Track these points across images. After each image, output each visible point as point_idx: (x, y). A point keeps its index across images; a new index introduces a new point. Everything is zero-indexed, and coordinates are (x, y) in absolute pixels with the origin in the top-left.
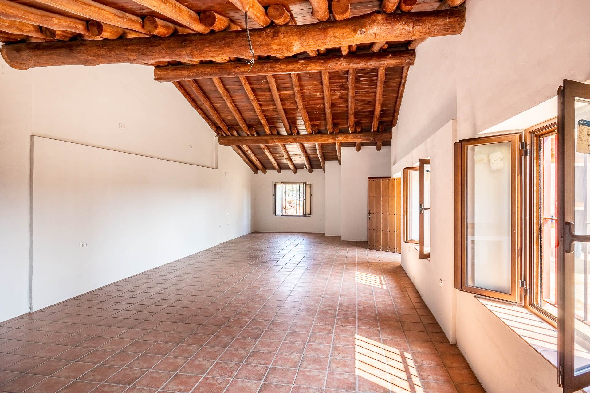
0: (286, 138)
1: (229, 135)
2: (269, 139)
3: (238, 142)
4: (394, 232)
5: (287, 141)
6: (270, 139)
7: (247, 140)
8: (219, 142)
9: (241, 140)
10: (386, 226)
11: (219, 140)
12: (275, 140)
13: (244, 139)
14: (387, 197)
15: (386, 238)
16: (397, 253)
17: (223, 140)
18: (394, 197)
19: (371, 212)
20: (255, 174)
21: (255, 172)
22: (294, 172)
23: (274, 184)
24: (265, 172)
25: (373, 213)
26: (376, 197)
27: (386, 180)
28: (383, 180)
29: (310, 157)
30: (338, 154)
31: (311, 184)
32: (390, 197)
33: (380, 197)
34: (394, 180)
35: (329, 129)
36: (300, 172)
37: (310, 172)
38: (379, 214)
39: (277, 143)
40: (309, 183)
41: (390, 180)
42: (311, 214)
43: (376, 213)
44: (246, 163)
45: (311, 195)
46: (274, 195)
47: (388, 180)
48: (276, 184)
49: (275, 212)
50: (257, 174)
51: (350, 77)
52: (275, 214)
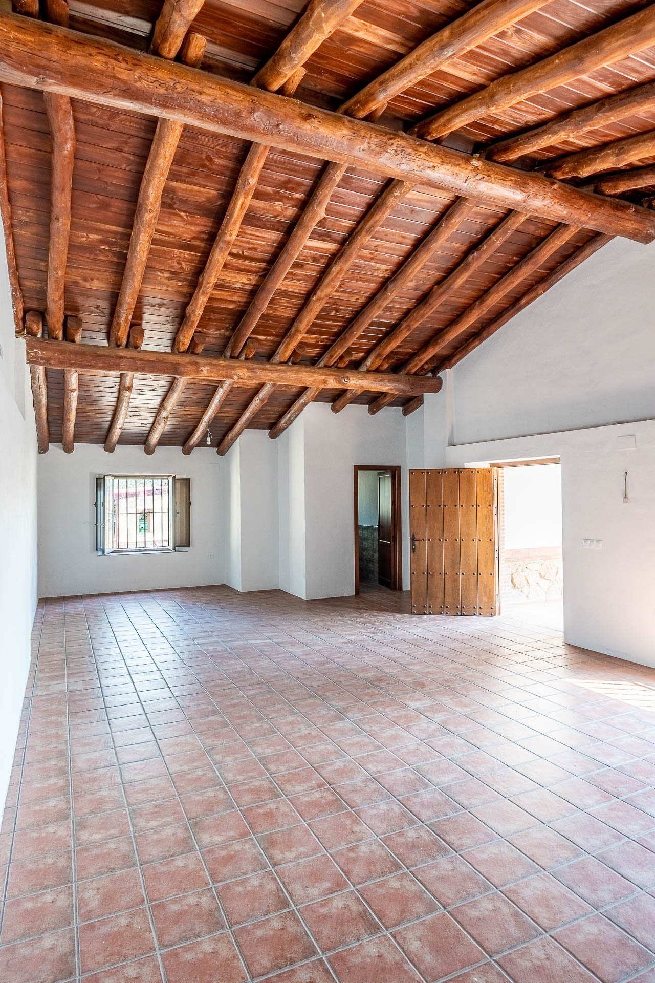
0: (231, 366)
1: (56, 339)
2: (187, 363)
3: (93, 360)
4: (474, 574)
6: (190, 363)
7: (121, 357)
8: (28, 353)
9: (104, 356)
10: (455, 563)
11: (29, 347)
12: (204, 366)
13: (112, 354)
14: (456, 506)
15: (456, 589)
16: (480, 615)
17: (42, 350)
18: (473, 506)
19: (416, 538)
20: (39, 453)
21: (43, 449)
22: (149, 451)
23: (97, 479)
24: (68, 449)
25: (423, 540)
26: (429, 506)
27: (453, 473)
28: (445, 472)
29: (215, 419)
30: (289, 416)
31: (189, 479)
32: (462, 506)
33: (440, 506)
34: (472, 472)
35: (335, 356)
36: (161, 451)
37: (187, 452)
38: (437, 541)
39: (207, 375)
40: (185, 477)
41: (461, 472)
42: (189, 546)
43: (429, 540)
44: (36, 424)
45: (190, 503)
46: (96, 505)
47: (457, 471)
48: (104, 477)
49: (98, 547)
50: (44, 452)
51: (498, 240)
52: (100, 551)
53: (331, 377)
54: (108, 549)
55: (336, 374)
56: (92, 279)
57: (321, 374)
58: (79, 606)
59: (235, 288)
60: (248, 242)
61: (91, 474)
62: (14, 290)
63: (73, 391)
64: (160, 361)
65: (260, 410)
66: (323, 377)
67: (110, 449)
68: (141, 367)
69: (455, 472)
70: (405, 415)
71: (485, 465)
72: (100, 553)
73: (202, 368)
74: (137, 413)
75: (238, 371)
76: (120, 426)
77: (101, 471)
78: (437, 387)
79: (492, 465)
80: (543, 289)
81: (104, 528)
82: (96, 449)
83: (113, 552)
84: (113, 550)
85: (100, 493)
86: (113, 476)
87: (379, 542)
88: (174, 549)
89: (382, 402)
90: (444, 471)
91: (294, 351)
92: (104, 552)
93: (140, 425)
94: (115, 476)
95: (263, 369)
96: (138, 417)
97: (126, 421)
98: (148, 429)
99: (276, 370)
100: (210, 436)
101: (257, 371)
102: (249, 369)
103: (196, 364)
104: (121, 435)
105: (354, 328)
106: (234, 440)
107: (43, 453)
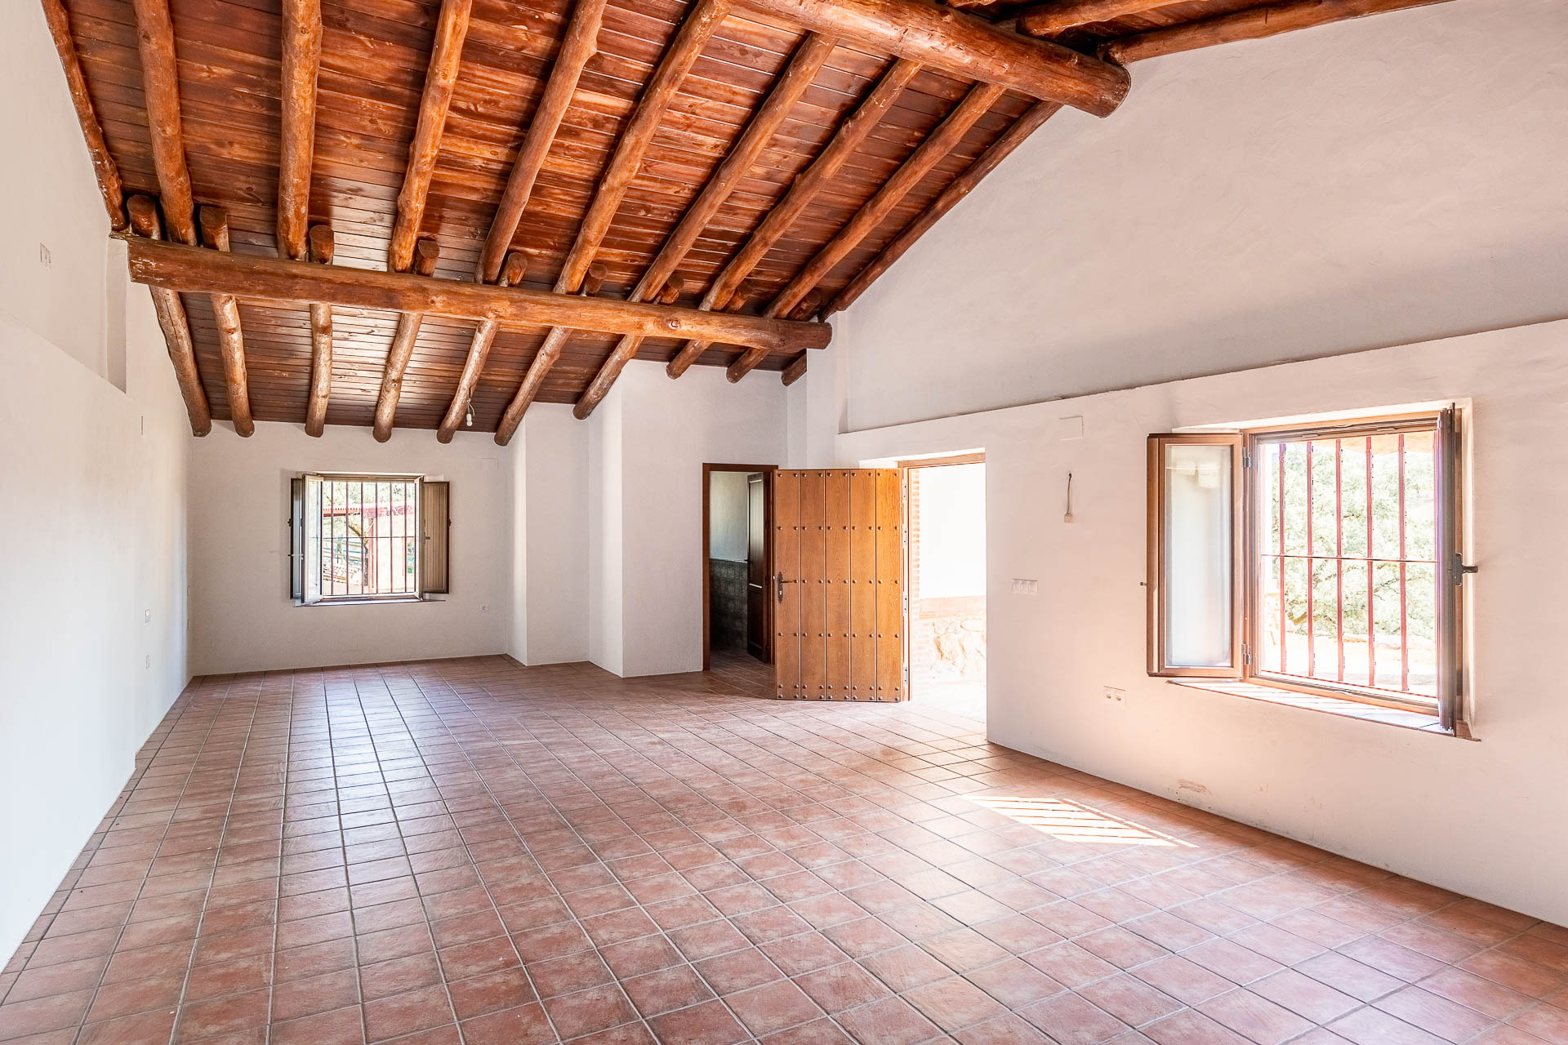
0: (482, 295)
1: (185, 242)
2: (409, 289)
3: (246, 279)
4: (871, 636)
5: (486, 306)
6: (414, 290)
7: (295, 276)
8: (132, 265)
9: (266, 273)
10: (842, 619)
11: (134, 253)
12: (436, 296)
13: (280, 271)
14: (845, 528)
15: (843, 660)
16: (879, 701)
17: (157, 260)
18: (870, 528)
19: (785, 578)
20: (195, 435)
21: (200, 429)
22: (382, 436)
23: (292, 480)
24: (245, 431)
25: (795, 581)
26: (804, 528)
27: (841, 476)
28: (829, 474)
29: (480, 385)
30: (599, 382)
31: (448, 483)
32: (854, 528)
33: (820, 528)
34: (870, 474)
35: (654, 284)
36: (401, 436)
37: (445, 438)
38: (816, 583)
39: (443, 309)
40: (441, 479)
41: (853, 474)
42: (447, 592)
43: (804, 581)
44: (181, 386)
45: (449, 523)
46: (291, 522)
47: (847, 473)
48: (304, 478)
49: (295, 591)
50: (203, 435)
51: (881, 103)
52: (297, 598)
53: (653, 318)
54: (312, 594)
55: (657, 313)
56: (231, 144)
57: (634, 314)
58: (255, 688)
59: (474, 167)
60: (482, 91)
61: (283, 472)
62: (97, 157)
63: (231, 331)
64: (361, 285)
65: (550, 371)
66: (636, 319)
67: (315, 432)
68: (329, 294)
69: (844, 474)
70: (786, 384)
71: (889, 463)
72: (298, 602)
73: (434, 298)
74: (351, 373)
75: (495, 305)
76: (324, 393)
77: (299, 467)
78: (823, 339)
79: (901, 464)
80: (966, 186)
81: (303, 562)
82: (293, 432)
83: (321, 601)
84: (321, 597)
85: (297, 504)
86: (322, 475)
87: (749, 586)
88: (421, 596)
89: (747, 363)
90: (828, 472)
91: (587, 275)
92: (303, 601)
93: (360, 392)
94: (326, 477)
95: (537, 303)
96: (354, 379)
97: (333, 384)
98: (376, 399)
99: (559, 306)
100: (471, 413)
101: (527, 304)
102: (512, 301)
103: (424, 290)
104: (330, 408)
105: (678, 240)
106: (517, 420)
107: (200, 436)
